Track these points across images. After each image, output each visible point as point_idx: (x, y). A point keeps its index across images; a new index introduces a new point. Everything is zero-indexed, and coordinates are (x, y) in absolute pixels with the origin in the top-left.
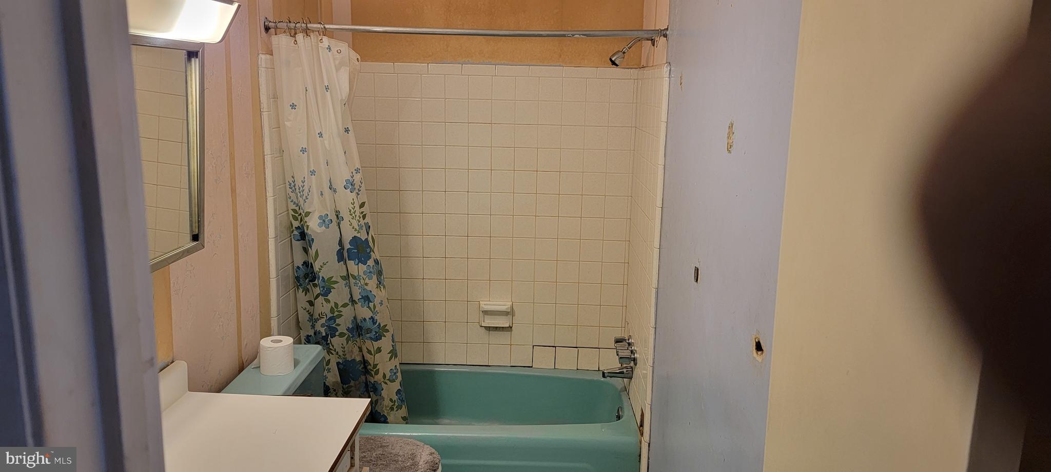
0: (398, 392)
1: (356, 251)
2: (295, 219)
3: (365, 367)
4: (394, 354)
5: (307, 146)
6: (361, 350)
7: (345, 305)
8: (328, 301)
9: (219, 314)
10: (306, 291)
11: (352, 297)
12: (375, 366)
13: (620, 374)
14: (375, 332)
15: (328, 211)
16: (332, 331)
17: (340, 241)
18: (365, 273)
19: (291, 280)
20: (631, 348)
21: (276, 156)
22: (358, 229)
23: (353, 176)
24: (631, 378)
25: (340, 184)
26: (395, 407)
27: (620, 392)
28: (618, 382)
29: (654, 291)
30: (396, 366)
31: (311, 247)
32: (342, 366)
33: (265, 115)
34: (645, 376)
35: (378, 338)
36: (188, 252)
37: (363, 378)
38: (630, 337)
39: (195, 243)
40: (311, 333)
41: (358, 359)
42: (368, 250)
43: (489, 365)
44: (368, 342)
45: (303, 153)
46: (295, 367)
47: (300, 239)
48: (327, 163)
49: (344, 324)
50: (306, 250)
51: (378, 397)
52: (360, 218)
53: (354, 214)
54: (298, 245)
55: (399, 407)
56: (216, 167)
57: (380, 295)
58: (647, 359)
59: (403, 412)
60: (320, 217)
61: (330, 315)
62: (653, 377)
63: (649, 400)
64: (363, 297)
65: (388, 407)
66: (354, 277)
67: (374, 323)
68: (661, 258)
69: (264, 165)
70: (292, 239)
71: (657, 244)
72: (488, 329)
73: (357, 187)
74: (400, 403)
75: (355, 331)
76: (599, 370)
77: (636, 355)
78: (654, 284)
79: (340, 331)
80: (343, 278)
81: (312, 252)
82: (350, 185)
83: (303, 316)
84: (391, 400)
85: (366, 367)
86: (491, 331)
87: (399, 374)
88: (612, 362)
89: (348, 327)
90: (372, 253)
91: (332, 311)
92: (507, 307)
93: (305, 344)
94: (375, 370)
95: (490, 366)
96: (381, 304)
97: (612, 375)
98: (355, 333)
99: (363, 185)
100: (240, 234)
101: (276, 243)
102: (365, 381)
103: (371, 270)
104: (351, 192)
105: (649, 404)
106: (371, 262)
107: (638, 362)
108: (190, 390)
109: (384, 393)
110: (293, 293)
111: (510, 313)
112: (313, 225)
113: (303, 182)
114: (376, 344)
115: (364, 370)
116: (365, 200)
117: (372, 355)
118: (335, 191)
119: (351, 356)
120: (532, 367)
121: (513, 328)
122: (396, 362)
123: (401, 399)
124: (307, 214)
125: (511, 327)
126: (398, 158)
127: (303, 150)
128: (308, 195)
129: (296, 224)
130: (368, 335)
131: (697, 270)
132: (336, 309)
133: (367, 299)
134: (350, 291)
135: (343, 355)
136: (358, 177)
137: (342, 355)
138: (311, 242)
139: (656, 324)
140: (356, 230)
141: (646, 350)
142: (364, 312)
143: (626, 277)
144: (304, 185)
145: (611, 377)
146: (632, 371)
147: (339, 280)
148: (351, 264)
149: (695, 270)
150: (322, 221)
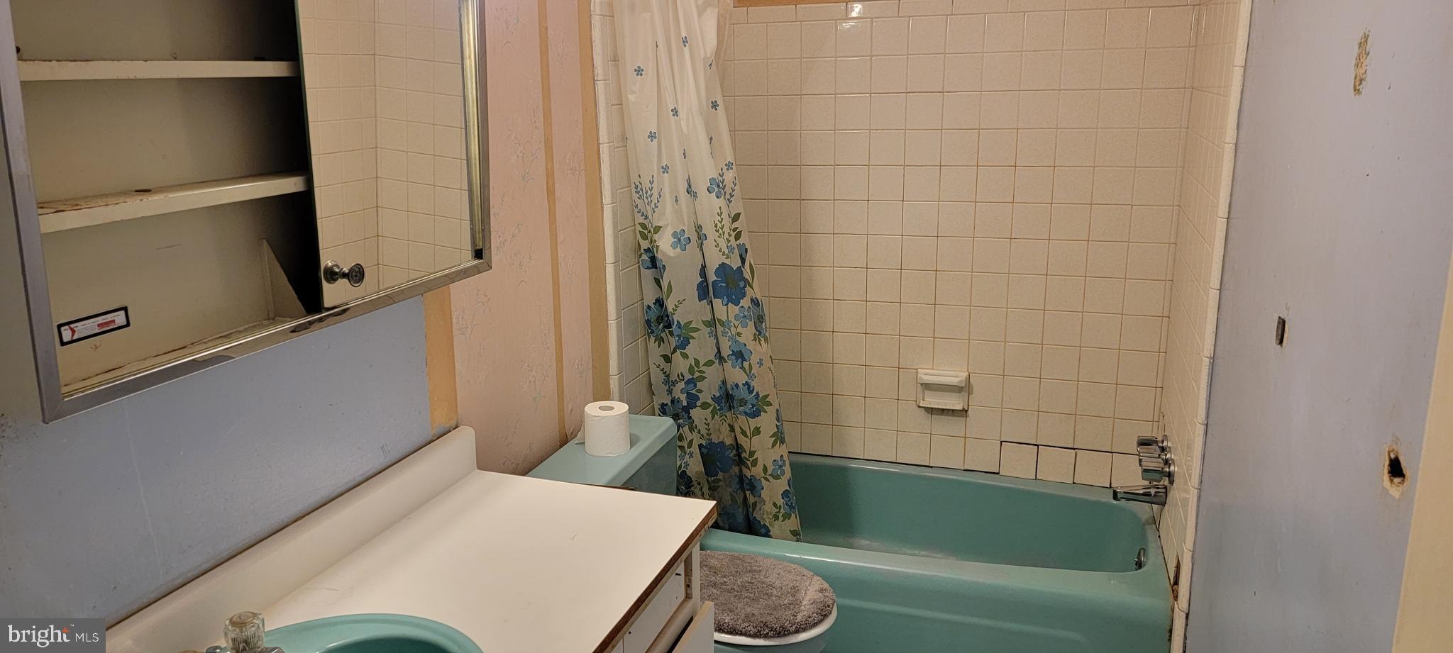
0: (785, 494)
1: (724, 285)
2: (645, 237)
3: (739, 455)
4: (779, 438)
5: (658, 130)
6: (732, 429)
7: (709, 363)
8: (685, 356)
9: (528, 366)
10: (660, 340)
11: (719, 351)
12: (752, 453)
13: (1146, 497)
14: (752, 404)
15: (685, 225)
16: (693, 400)
17: (704, 267)
18: (736, 317)
19: (641, 326)
20: (1166, 455)
21: (617, 145)
22: (726, 252)
23: (723, 174)
24: (1163, 504)
25: (701, 186)
26: (780, 516)
27: (1144, 525)
28: (1143, 510)
29: (1206, 362)
30: (782, 456)
31: (662, 278)
32: (706, 450)
33: (600, 85)
34: (1185, 502)
35: (755, 414)
36: (465, 273)
37: (736, 469)
38: (1165, 438)
39: (478, 261)
40: (668, 401)
41: (729, 441)
42: (742, 284)
43: (931, 465)
44: (742, 418)
45: (652, 141)
46: (631, 447)
47: (650, 266)
48: (684, 154)
49: (709, 390)
50: (658, 282)
51: (756, 499)
52: (730, 235)
53: (722, 229)
54: (648, 274)
55: (787, 516)
56: (523, 158)
57: (759, 351)
58: (1190, 476)
59: (793, 523)
60: (675, 234)
61: (688, 376)
62: (1198, 506)
63: (1189, 544)
64: (734, 353)
65: (771, 514)
66: (722, 324)
67: (751, 392)
68: (1222, 307)
69: (599, 158)
70: (641, 267)
71: (1215, 281)
72: (931, 411)
73: (728, 190)
74: (788, 511)
75: (723, 401)
76: (1111, 487)
77: (1172, 468)
78: (1208, 349)
79: (701, 401)
80: (706, 323)
81: (665, 284)
82: (717, 187)
83: (657, 376)
84: (775, 504)
85: (739, 457)
86: (934, 414)
87: (787, 469)
88: (1130, 477)
89: (714, 395)
90: (748, 288)
91: (691, 370)
92: (958, 379)
93: (660, 415)
94: (751, 459)
95: (932, 467)
96: (760, 363)
97: (1130, 496)
98: (723, 405)
99: (737, 188)
100: (561, 255)
101: (615, 270)
102: (738, 474)
103: (746, 313)
104: (718, 197)
105: (1190, 550)
106: (745, 302)
107: (1176, 479)
108: (480, 467)
109: (764, 494)
110: (643, 343)
111: (964, 389)
112: (665, 244)
113: (651, 183)
114: (754, 423)
115: (737, 458)
116: (741, 210)
117: (747, 437)
118: (695, 196)
119: (719, 438)
120: (998, 473)
121: (969, 412)
122: (782, 450)
123: (789, 503)
124: (657, 229)
125: (966, 411)
126: (799, 150)
127: (652, 136)
128: (658, 202)
129: (645, 244)
130: (741, 409)
131: (1282, 323)
132: (696, 369)
133: (740, 356)
134: (718, 342)
135: (707, 434)
136: (729, 176)
137: (705, 435)
138: (662, 271)
139: (1207, 417)
140: (724, 254)
141: (1189, 460)
142: (736, 375)
143: (1163, 340)
144: (652, 188)
145: (1128, 500)
146: (1166, 493)
147: (701, 326)
148: (718, 303)
149: (1279, 323)
150: (676, 240)
